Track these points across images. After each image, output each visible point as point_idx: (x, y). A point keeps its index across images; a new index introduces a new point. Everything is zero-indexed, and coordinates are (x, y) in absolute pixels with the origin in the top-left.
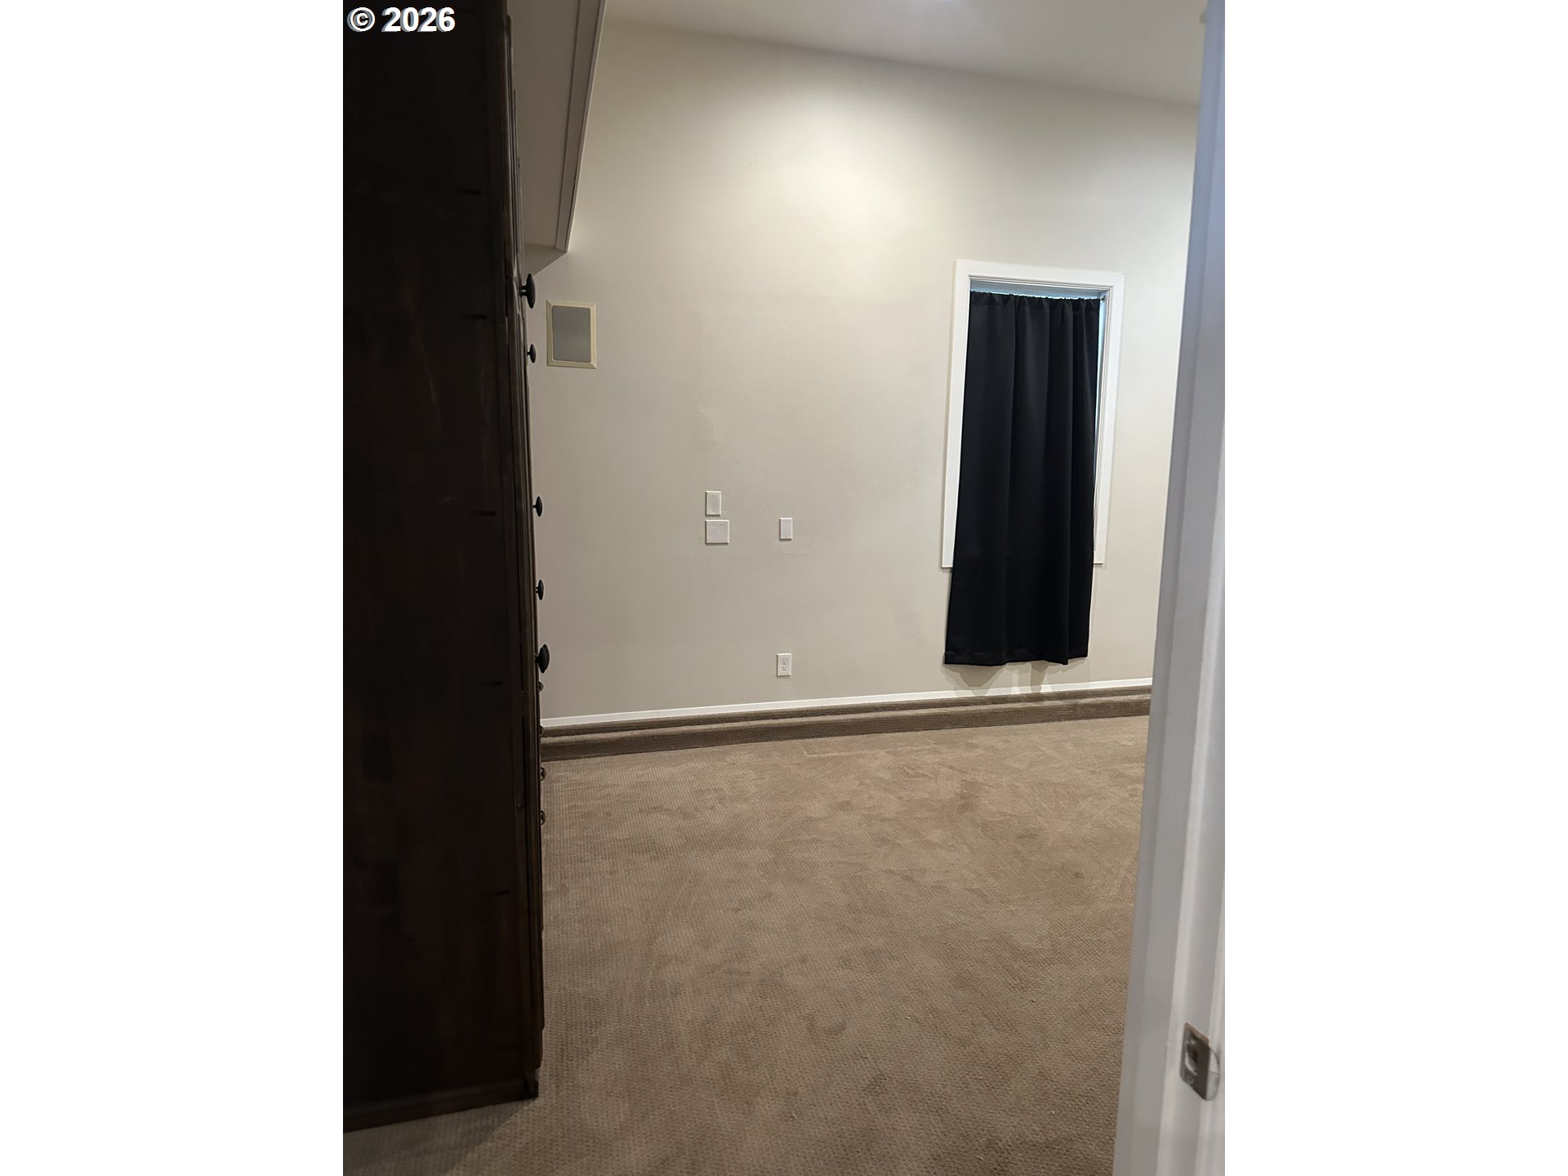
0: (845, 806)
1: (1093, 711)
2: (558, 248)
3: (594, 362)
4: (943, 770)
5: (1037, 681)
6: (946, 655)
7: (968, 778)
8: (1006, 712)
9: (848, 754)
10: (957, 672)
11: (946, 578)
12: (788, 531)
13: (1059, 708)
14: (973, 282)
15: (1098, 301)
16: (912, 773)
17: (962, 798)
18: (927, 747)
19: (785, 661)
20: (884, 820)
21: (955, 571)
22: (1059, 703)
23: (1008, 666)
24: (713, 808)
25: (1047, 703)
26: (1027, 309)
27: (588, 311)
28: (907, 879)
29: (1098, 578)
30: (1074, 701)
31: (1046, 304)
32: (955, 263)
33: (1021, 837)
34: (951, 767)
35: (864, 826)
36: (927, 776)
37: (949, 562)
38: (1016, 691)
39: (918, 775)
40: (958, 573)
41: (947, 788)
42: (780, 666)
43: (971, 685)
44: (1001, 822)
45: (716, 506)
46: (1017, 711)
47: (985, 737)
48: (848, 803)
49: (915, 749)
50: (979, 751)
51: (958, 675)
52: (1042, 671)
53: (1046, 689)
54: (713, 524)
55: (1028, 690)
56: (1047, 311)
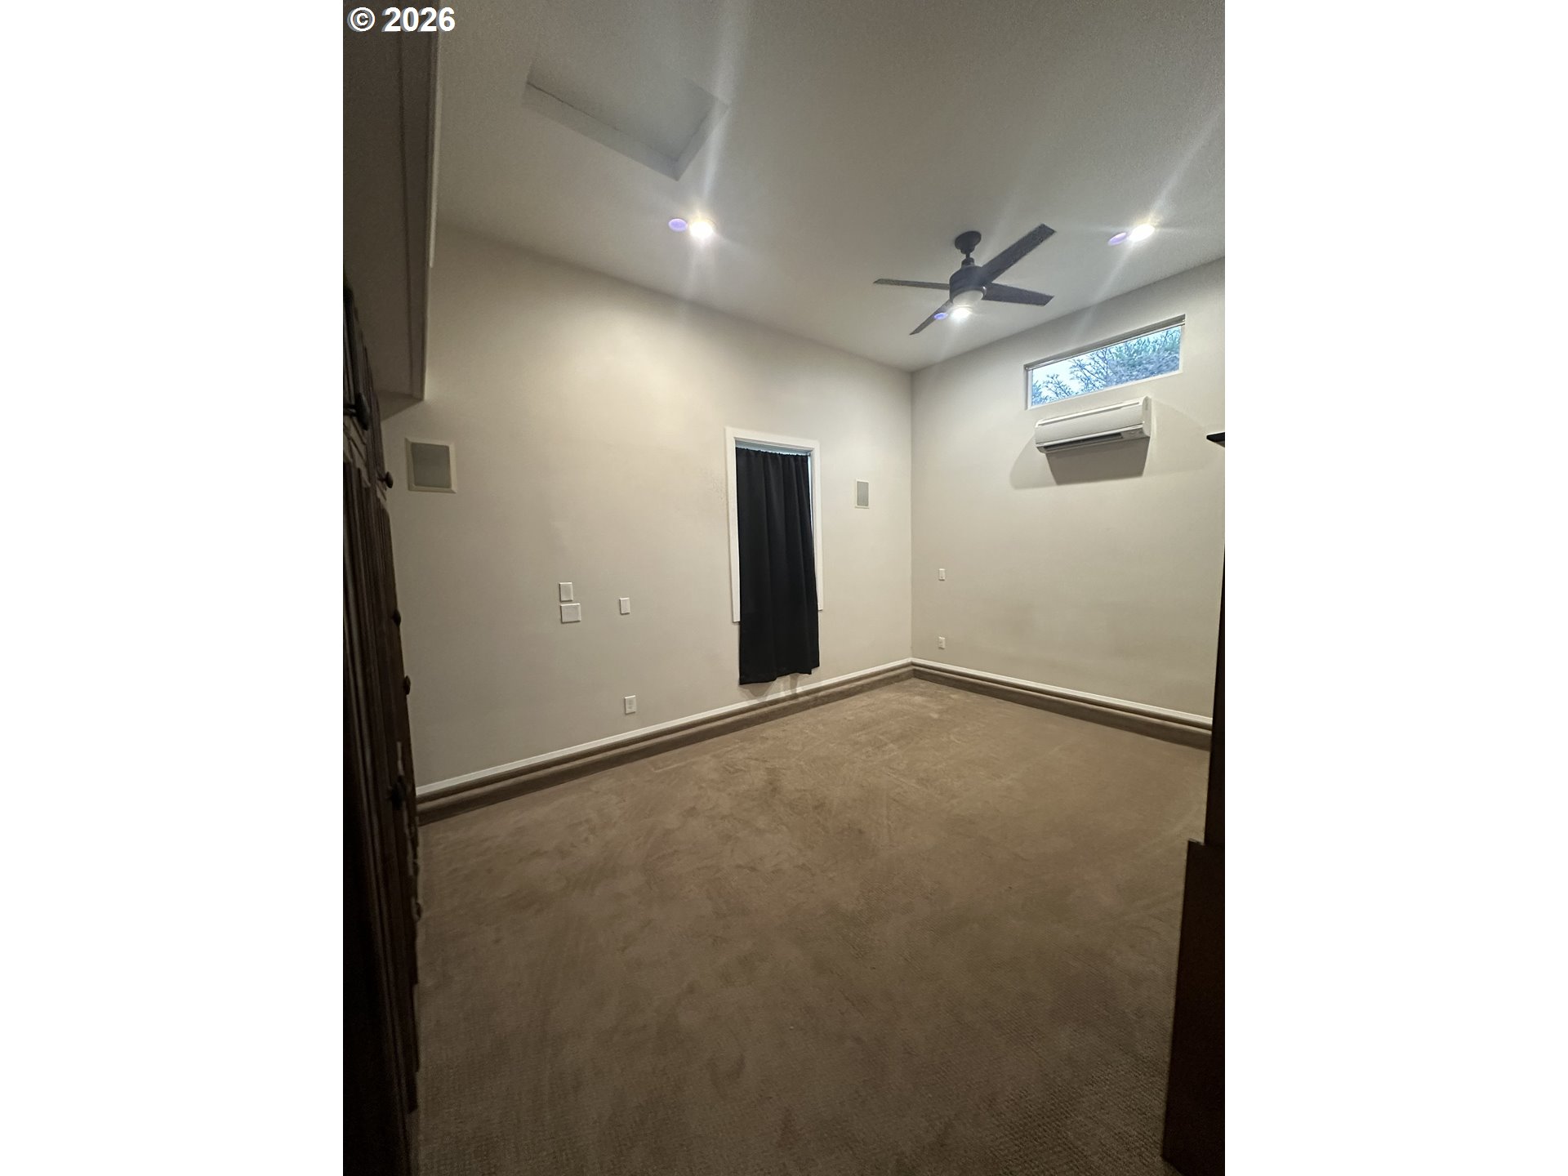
0: (692, 812)
1: (826, 699)
2: (414, 395)
3: (454, 488)
4: (752, 762)
5: (793, 686)
6: (740, 679)
7: (768, 765)
8: (779, 709)
9: (683, 764)
10: (748, 688)
11: (736, 629)
12: (626, 608)
13: (808, 701)
14: (737, 442)
15: (807, 457)
16: (732, 770)
17: (771, 784)
18: (737, 746)
19: (631, 701)
20: (723, 818)
21: (741, 623)
22: (807, 698)
23: (778, 679)
24: (586, 840)
25: (801, 699)
26: (769, 460)
27: (447, 448)
28: (753, 869)
29: (822, 618)
30: (816, 695)
31: (780, 458)
32: (725, 430)
33: (816, 808)
34: (756, 759)
35: (710, 827)
36: (741, 770)
37: (737, 618)
38: (783, 694)
39: (737, 771)
40: (744, 625)
41: (757, 778)
42: (627, 706)
43: (756, 696)
44: (800, 798)
45: (568, 594)
46: (785, 708)
47: (769, 730)
48: (694, 808)
49: (729, 749)
50: (770, 742)
51: (748, 690)
52: (795, 679)
53: (799, 690)
54: (567, 607)
55: (789, 693)
56: (780, 461)
